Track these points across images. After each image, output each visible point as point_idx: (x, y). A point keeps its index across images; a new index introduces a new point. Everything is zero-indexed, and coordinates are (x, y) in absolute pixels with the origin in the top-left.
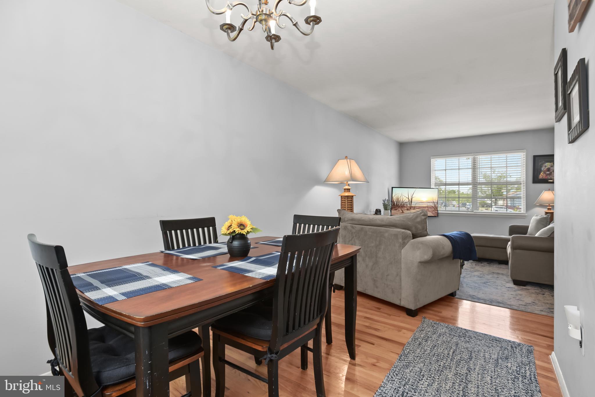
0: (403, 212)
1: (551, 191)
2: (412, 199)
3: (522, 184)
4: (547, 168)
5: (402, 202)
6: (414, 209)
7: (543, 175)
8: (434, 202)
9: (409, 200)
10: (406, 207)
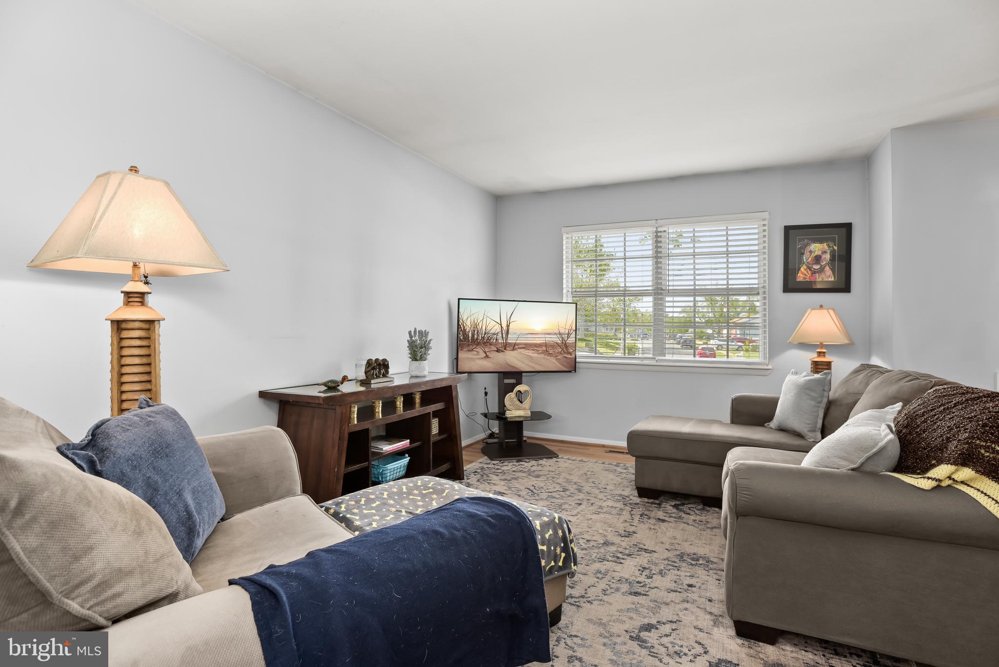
0: (487, 356)
1: (826, 311)
2: (508, 326)
3: (760, 293)
4: (813, 255)
5: (485, 333)
6: (514, 349)
7: (805, 272)
8: (560, 334)
9: (502, 327)
10: (495, 345)
